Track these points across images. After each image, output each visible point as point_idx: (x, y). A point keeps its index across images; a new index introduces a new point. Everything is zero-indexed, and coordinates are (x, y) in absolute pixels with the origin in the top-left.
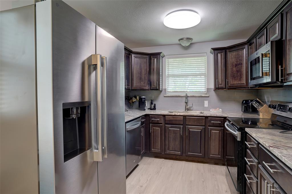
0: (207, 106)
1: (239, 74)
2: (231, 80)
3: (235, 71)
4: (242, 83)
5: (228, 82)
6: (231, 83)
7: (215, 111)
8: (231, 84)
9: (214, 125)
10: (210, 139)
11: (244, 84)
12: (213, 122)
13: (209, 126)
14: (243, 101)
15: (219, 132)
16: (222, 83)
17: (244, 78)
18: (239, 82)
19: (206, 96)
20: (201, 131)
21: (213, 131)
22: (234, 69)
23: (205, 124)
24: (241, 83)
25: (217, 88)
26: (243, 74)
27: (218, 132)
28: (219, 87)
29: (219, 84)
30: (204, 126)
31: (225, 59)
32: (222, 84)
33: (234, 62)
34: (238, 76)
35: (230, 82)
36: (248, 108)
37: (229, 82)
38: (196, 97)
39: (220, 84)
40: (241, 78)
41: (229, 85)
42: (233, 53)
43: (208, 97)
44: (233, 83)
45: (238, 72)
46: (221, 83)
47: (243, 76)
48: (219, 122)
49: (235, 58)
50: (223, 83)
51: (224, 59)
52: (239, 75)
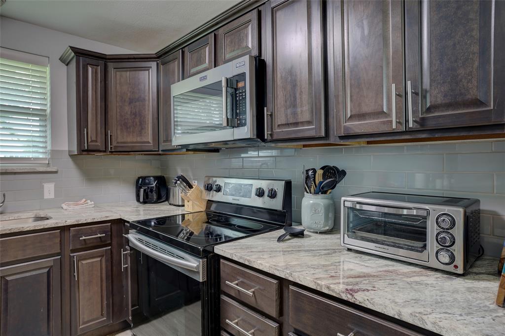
0: (52, 196)
1: (137, 120)
2: (119, 132)
3: (129, 113)
4: (146, 140)
5: (111, 136)
6: (119, 140)
7: (76, 207)
8: (118, 143)
9: (87, 246)
10: (77, 285)
11: (149, 142)
12: (84, 238)
13: (73, 251)
14: (139, 178)
15: (101, 260)
16: (96, 137)
17: (148, 130)
18: (139, 139)
19: (49, 169)
20: (49, 272)
21: (84, 262)
22: (127, 109)
23: (61, 249)
24: (142, 141)
25: (83, 151)
26: (147, 122)
27: (99, 259)
28: (90, 148)
29: (89, 140)
30: (58, 254)
31: (103, 83)
32: (96, 141)
33: (127, 94)
34: (136, 124)
35: (117, 137)
36: (149, 193)
37: (113, 138)
38: (15, 173)
39: (92, 141)
40: (143, 129)
41: (114, 144)
42: (124, 73)
43: (56, 172)
44: (122, 141)
45: (136, 116)
46: (94, 139)
47: (146, 126)
48: (99, 235)
49: (130, 84)
50: (99, 140)
51: (101, 82)
52: (138, 124)
